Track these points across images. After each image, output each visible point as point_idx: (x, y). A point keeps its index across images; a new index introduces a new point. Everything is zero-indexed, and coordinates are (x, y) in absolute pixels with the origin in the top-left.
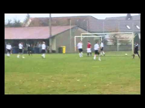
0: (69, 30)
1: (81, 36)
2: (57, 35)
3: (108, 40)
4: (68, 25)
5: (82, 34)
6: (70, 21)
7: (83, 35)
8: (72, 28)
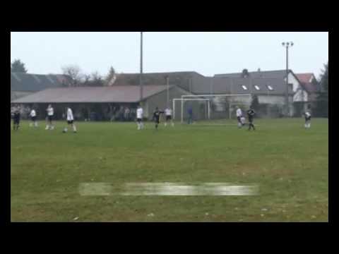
0: (166, 90)
1: (182, 99)
2: (151, 96)
3: (218, 105)
4: (165, 84)
5: (183, 96)
6: (168, 79)
7: (184, 98)
8: (170, 89)
